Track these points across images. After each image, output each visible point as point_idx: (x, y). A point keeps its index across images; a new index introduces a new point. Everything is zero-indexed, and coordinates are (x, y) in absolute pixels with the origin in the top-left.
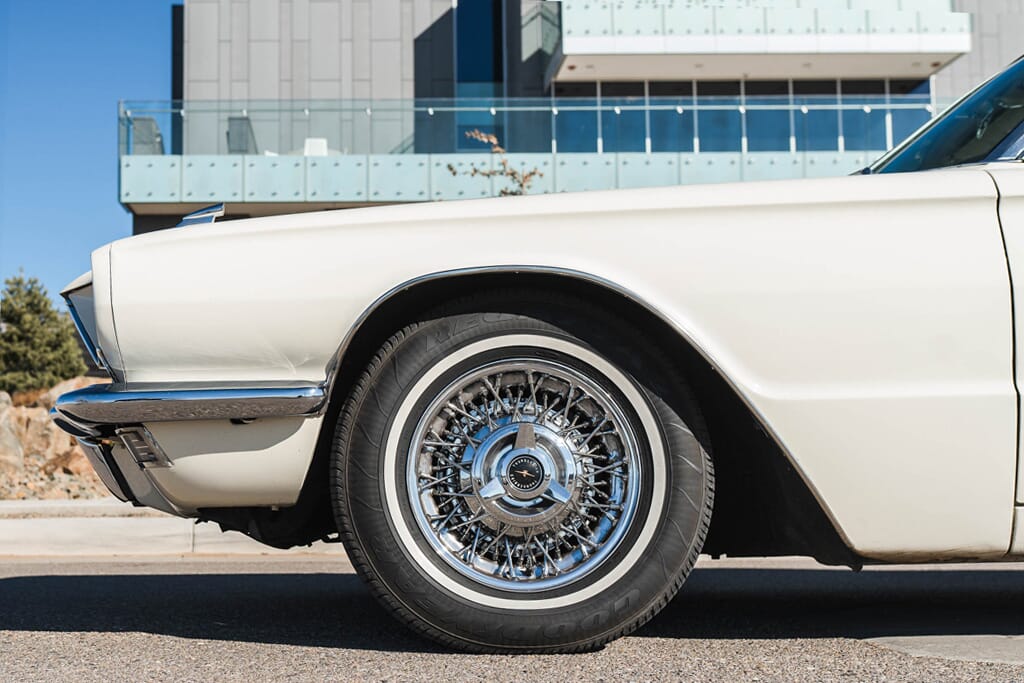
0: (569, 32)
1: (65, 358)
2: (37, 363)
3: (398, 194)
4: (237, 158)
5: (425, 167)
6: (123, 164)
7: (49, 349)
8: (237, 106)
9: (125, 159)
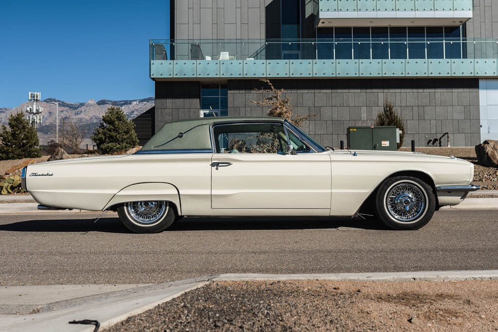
0: (321, 10)
1: (130, 137)
2: (120, 139)
3: (255, 74)
4: (194, 61)
5: (265, 64)
6: (152, 63)
7: (125, 134)
8: (195, 42)
9: (152, 62)
